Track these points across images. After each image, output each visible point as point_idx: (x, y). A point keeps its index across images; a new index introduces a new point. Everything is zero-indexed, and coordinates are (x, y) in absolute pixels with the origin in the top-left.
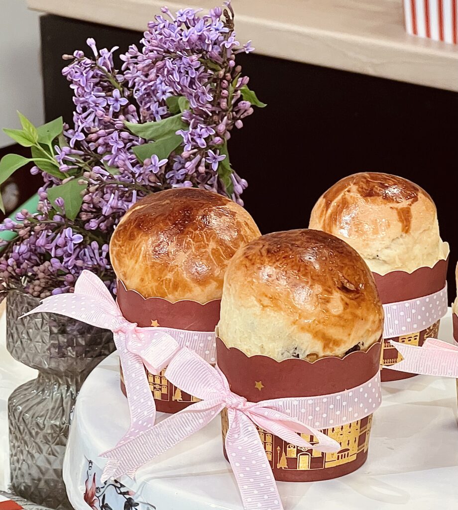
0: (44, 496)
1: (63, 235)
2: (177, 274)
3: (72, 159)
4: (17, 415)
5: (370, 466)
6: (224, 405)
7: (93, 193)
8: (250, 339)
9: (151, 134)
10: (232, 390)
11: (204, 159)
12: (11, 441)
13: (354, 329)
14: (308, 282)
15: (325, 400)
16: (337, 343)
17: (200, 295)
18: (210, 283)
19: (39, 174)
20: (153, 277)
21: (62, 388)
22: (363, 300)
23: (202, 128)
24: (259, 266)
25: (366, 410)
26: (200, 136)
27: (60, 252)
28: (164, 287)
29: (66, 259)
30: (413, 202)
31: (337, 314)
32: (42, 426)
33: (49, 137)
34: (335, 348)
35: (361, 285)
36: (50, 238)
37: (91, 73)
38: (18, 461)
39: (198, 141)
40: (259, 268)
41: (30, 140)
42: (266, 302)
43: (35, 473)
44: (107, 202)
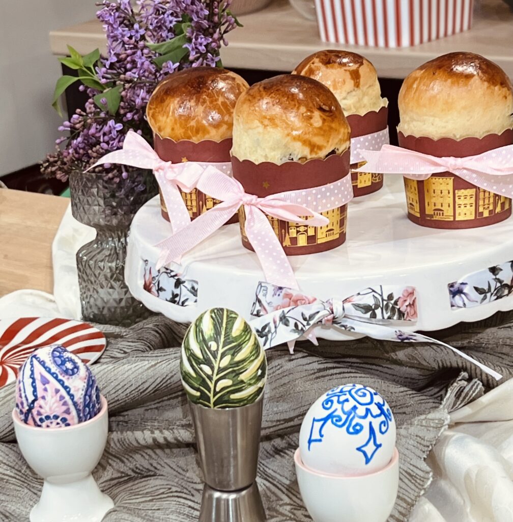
0: (107, 319)
1: (108, 125)
2: (198, 122)
3: (109, 76)
4: (84, 264)
5: (348, 243)
6: (241, 203)
7: (128, 90)
8: (257, 152)
9: (165, 49)
10: (246, 192)
11: (205, 61)
12: (80, 284)
13: (331, 138)
14: (295, 105)
15: (314, 192)
16: (320, 148)
17: (215, 136)
18: (222, 126)
19: (85, 91)
20: (180, 126)
21: (115, 240)
22: (336, 117)
23: (201, 38)
24: (259, 98)
25: (343, 200)
26: (201, 44)
27: (106, 138)
28: (189, 132)
29: (111, 143)
30: (360, 66)
31: (318, 126)
32: (102, 268)
33: (91, 62)
34: (319, 152)
35: (333, 107)
36: (98, 130)
37: (117, 14)
38: (87, 297)
39: (200, 48)
40: (259, 100)
41: (77, 64)
42: (266, 122)
43: (100, 303)
44: (138, 96)
